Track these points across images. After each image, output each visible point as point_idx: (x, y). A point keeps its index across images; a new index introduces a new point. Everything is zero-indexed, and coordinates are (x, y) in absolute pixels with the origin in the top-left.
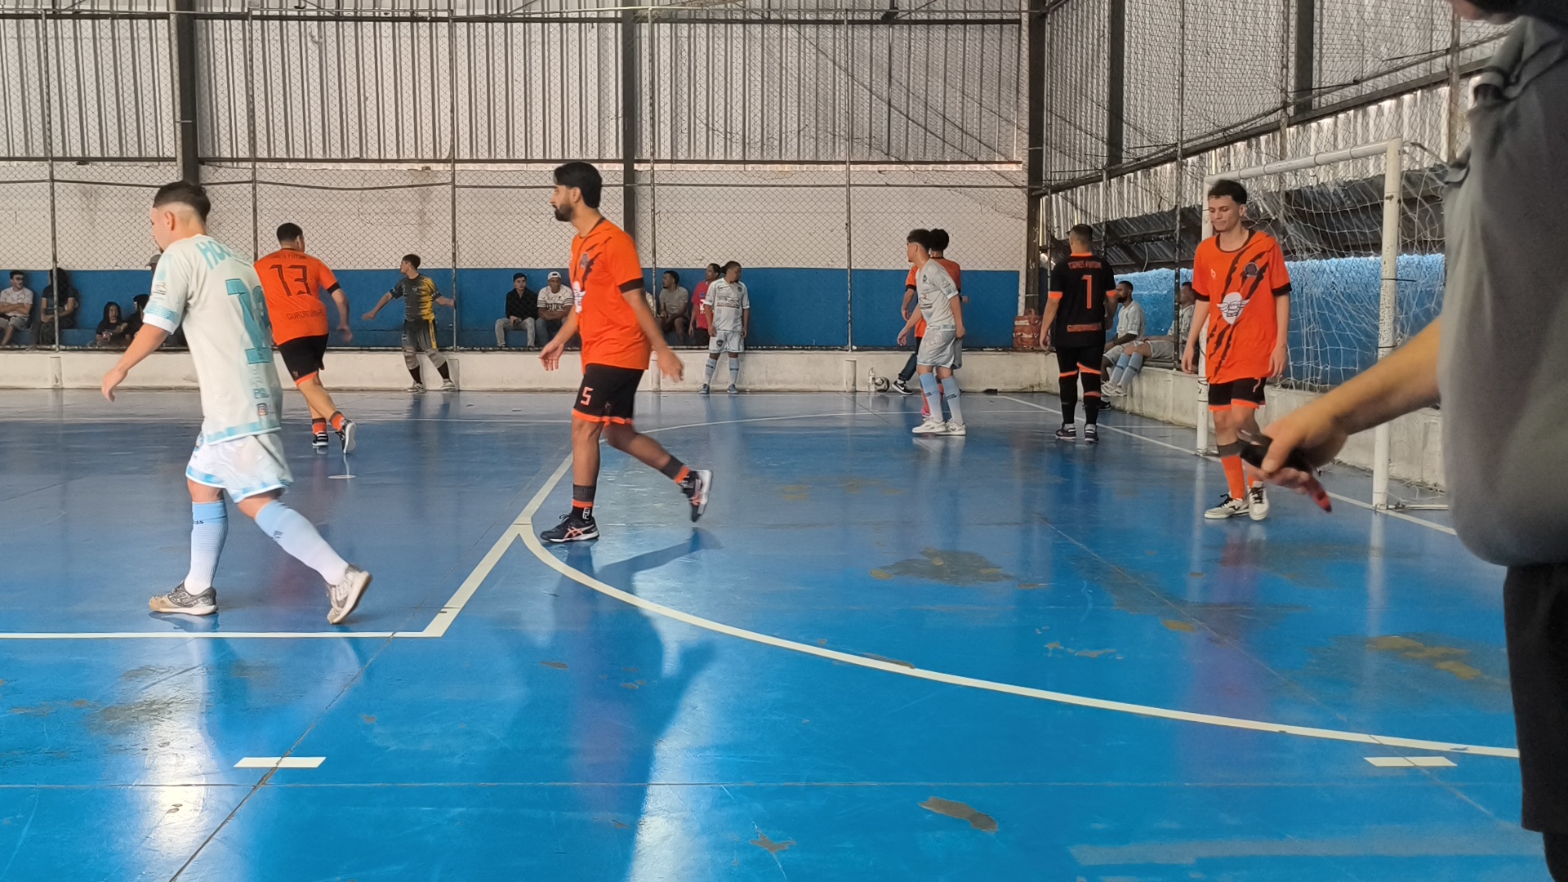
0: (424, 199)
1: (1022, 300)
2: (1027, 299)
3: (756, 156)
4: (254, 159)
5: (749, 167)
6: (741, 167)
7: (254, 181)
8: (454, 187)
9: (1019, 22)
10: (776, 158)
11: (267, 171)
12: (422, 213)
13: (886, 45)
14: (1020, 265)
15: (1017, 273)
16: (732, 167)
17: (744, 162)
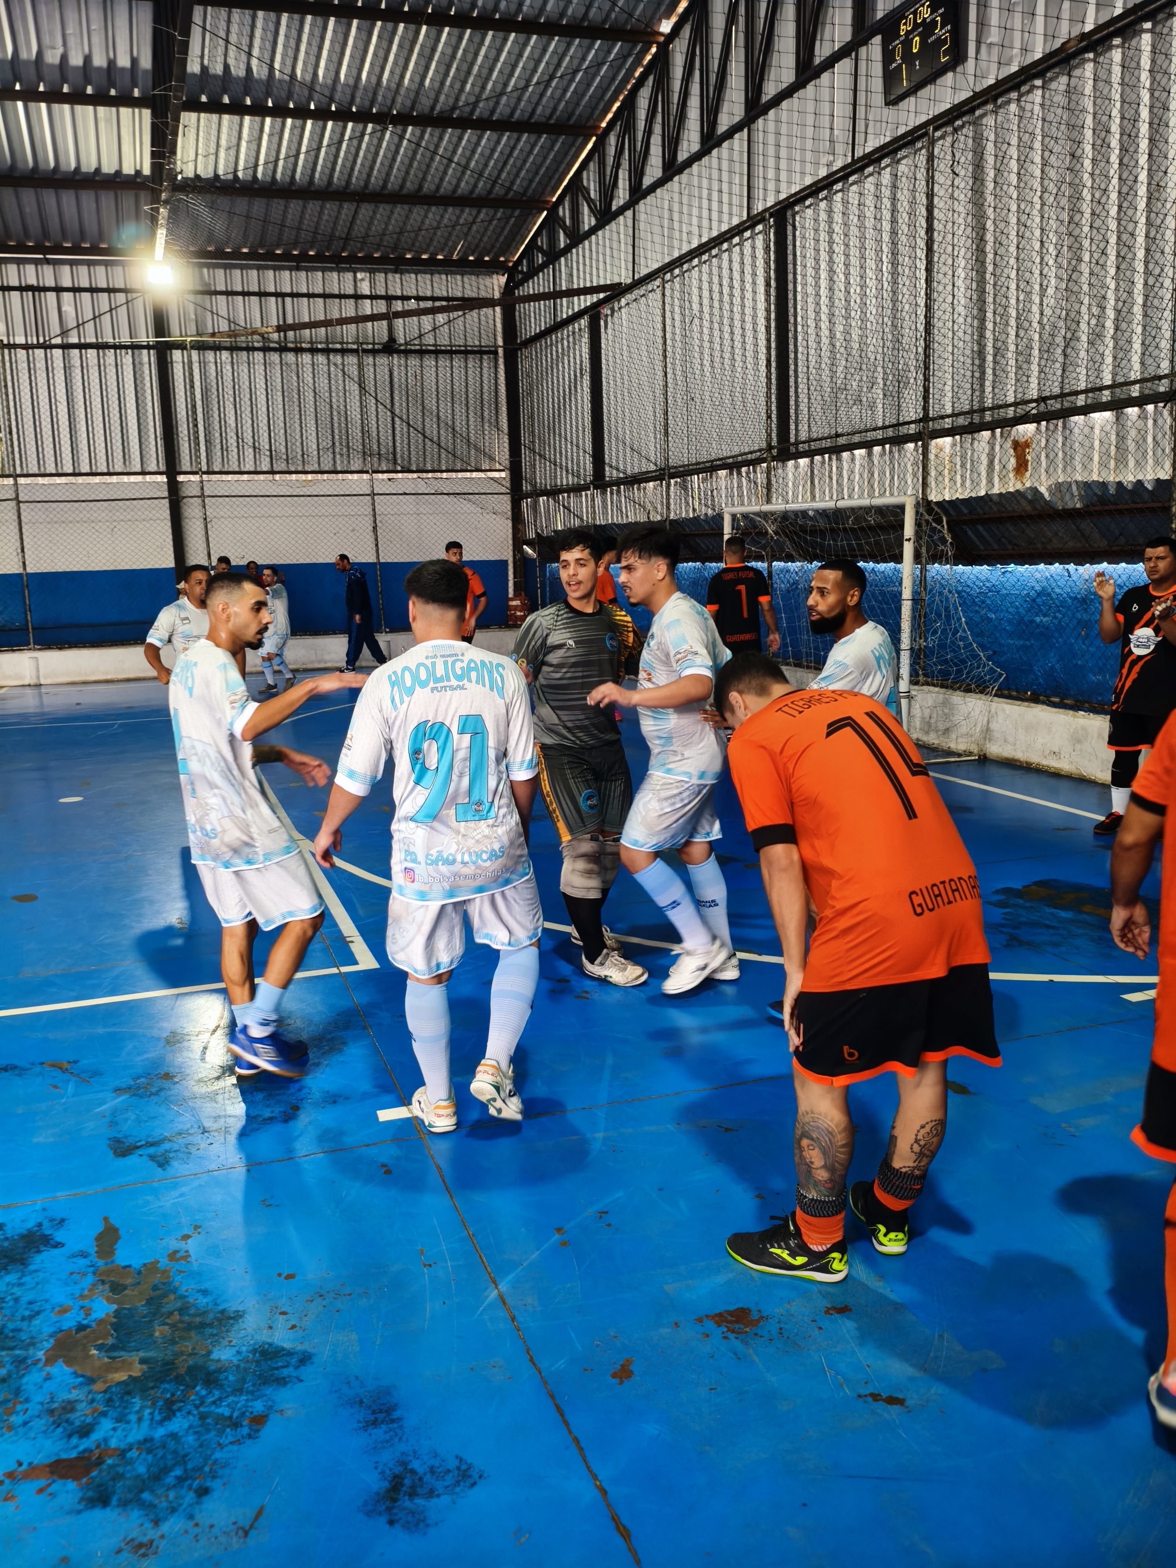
1: (511, 584)
2: (515, 583)
3: (282, 466)
5: (277, 477)
6: (270, 477)
8: (19, 502)
9: (496, 353)
10: (300, 468)
13: (386, 370)
14: (507, 555)
15: (505, 563)
16: (262, 477)
17: (273, 472)
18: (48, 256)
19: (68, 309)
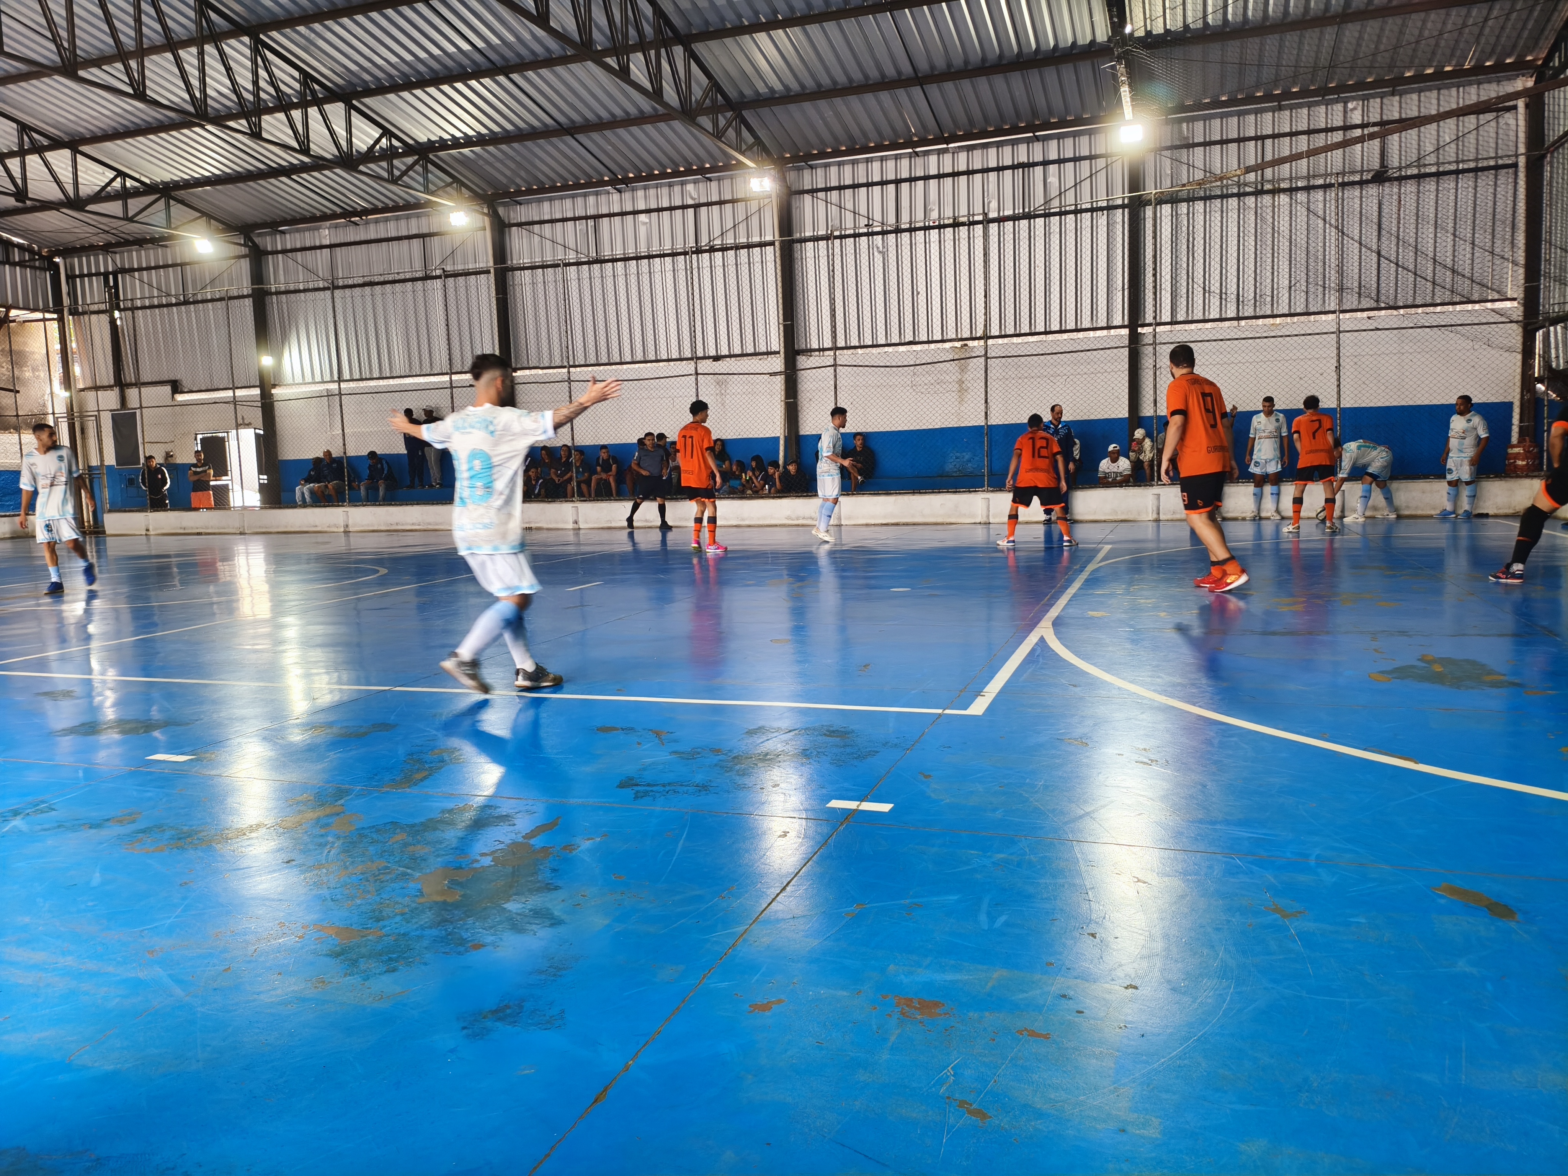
0: (963, 370)
1: (1515, 430)
2: (1521, 427)
3: (1249, 312)
4: (835, 348)
5: (1243, 323)
6: (1235, 323)
7: (835, 365)
8: (987, 358)
9: (1515, 165)
10: (1268, 312)
11: (844, 357)
12: (961, 382)
13: (1376, 201)
14: (1514, 396)
15: (1510, 405)
16: (1227, 323)
17: (1238, 318)
18: (1037, 134)
19: (1053, 180)
